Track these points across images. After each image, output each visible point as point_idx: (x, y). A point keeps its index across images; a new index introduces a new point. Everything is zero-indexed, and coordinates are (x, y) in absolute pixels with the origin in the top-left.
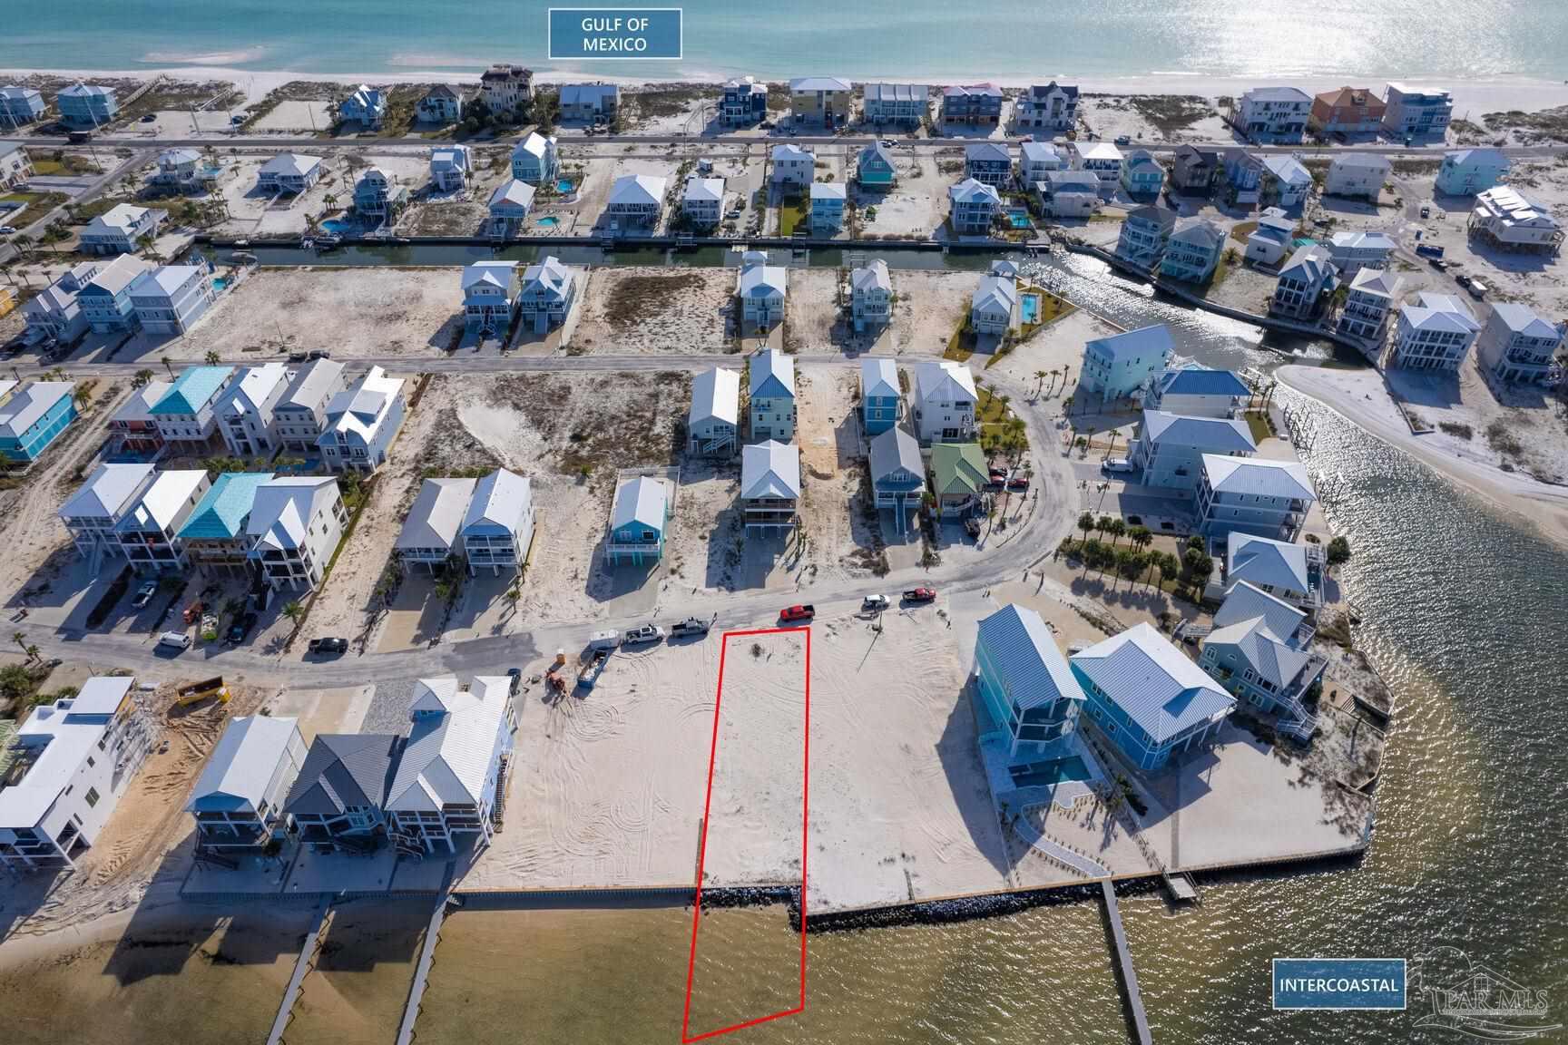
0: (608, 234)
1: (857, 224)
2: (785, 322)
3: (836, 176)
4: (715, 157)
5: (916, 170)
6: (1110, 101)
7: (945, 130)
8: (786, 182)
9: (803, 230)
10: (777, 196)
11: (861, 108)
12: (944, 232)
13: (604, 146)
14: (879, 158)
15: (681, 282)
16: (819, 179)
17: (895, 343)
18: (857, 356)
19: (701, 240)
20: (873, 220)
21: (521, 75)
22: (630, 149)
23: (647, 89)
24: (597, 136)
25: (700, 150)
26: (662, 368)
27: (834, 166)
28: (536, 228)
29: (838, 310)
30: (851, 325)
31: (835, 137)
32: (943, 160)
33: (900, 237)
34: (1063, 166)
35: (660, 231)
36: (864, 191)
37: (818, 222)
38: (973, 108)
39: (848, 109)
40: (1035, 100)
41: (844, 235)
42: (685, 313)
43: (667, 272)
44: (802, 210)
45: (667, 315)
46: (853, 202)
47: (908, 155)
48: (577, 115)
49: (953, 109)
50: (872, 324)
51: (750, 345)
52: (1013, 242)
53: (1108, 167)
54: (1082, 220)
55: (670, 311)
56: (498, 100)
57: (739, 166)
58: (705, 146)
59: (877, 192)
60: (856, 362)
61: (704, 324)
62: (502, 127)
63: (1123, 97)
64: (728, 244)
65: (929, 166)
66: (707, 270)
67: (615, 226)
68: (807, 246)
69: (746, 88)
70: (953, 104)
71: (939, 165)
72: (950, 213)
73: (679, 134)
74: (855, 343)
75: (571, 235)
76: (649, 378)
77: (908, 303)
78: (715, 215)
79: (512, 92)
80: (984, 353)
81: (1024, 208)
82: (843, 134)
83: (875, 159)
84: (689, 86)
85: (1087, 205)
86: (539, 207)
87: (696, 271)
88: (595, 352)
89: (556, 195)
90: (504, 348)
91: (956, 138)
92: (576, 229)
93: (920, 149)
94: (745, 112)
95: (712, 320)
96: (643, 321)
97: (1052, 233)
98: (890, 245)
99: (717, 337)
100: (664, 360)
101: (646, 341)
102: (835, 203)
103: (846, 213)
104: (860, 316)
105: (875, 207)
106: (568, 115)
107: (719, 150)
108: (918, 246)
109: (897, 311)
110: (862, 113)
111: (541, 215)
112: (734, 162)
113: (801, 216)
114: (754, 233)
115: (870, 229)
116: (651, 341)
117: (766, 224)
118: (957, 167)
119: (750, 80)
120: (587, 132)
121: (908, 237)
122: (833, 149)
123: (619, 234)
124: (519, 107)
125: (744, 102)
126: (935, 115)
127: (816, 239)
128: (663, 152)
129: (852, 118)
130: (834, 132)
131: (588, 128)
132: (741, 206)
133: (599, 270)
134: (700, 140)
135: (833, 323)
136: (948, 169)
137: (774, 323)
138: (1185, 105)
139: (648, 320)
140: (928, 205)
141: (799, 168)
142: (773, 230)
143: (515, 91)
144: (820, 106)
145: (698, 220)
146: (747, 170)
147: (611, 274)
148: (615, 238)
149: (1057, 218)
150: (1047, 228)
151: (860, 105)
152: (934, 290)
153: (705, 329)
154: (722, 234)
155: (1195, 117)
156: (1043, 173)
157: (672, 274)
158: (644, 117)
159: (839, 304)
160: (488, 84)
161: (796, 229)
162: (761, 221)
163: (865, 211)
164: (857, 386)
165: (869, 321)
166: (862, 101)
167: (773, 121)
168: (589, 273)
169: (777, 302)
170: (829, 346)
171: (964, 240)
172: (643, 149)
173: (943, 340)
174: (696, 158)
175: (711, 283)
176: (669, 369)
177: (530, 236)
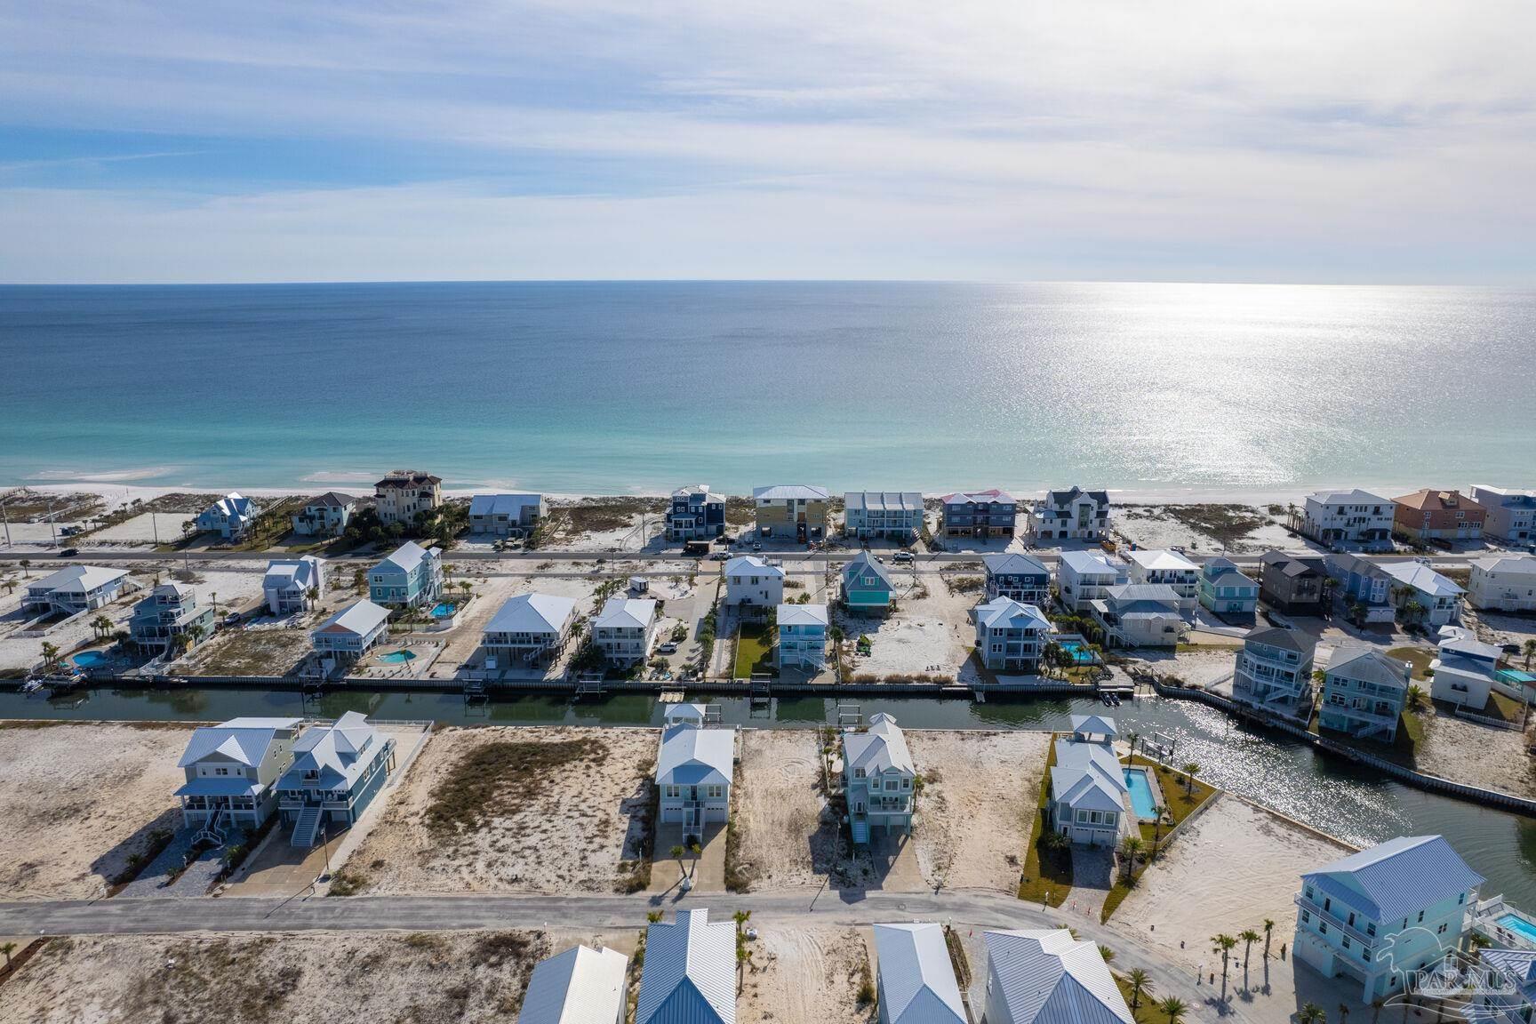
0: (478, 675)
1: (846, 660)
2: (731, 825)
3: (814, 597)
4: (654, 576)
5: (918, 590)
6: (1140, 511)
7: (949, 544)
8: (745, 604)
9: (767, 670)
10: (732, 623)
11: (841, 522)
12: (973, 669)
13: (512, 562)
14: (870, 572)
15: (569, 752)
16: (790, 601)
17: (926, 867)
18: (861, 897)
19: (616, 684)
20: (868, 654)
21: (424, 484)
22: (546, 566)
23: (585, 504)
24: (508, 551)
25: (636, 567)
26: (495, 926)
27: (810, 585)
28: (379, 666)
29: (823, 803)
30: (847, 831)
31: (809, 553)
32: (954, 577)
33: (909, 679)
34: (1121, 580)
35: (557, 672)
36: (851, 617)
37: (789, 658)
38: (980, 518)
39: (825, 522)
40: (1056, 507)
41: (827, 677)
42: (563, 809)
43: (550, 736)
44: (766, 641)
45: (531, 814)
46: (838, 632)
47: (905, 572)
48: (490, 529)
49: (956, 519)
50: (884, 828)
51: (664, 873)
52: (1076, 684)
53: (1181, 580)
54: (1168, 650)
55: (539, 803)
56: (392, 509)
57: (684, 586)
58: (643, 563)
59: (871, 618)
60: (860, 912)
61: (591, 830)
62: (391, 541)
63: (1154, 507)
64: (655, 691)
65: (935, 584)
66: (613, 733)
67: (491, 664)
68: (774, 693)
69: (699, 497)
70: (956, 514)
71: (948, 582)
72: (978, 643)
73: (613, 550)
74: (854, 868)
75: (425, 677)
76: (463, 947)
77: (937, 786)
78: (639, 648)
79: (410, 500)
80: (1090, 885)
81: (1080, 636)
82: (820, 549)
83: (866, 574)
84: (635, 499)
85: (1169, 630)
86: (396, 636)
87: (597, 733)
88: (383, 887)
89: (426, 621)
90: (219, 878)
91: (964, 552)
92: (435, 668)
93: (921, 565)
94: (698, 524)
95: (606, 823)
96: (487, 824)
97: (1130, 668)
98: (898, 691)
99: (609, 857)
100: (502, 907)
101: (480, 866)
102: (812, 630)
103: (829, 645)
104: (861, 815)
105: (868, 636)
106: (478, 528)
107: (661, 567)
108: (937, 691)
109: (922, 802)
110: (843, 527)
111: (393, 648)
112: (677, 580)
113: (766, 650)
114: (695, 674)
115: (864, 668)
116: (489, 865)
117: (713, 662)
118: (973, 586)
119: (704, 488)
120: (497, 547)
121: (921, 678)
122: (808, 566)
123: (495, 676)
124: (416, 518)
125: (697, 513)
126: (933, 528)
127: (785, 682)
128: (587, 569)
129: (830, 532)
130: (809, 547)
131: (499, 542)
132: (679, 636)
133: (446, 731)
134: (638, 557)
135: (814, 827)
136: (963, 587)
137: (713, 827)
138: (1231, 514)
139: (497, 821)
140: (944, 632)
141: (762, 585)
142: (723, 669)
143: (415, 499)
144: (791, 518)
145: (614, 656)
146: (695, 590)
147: (462, 739)
148: (486, 682)
149: (1131, 649)
150: (1122, 664)
151: (841, 518)
152: (977, 764)
153: (590, 840)
154: (647, 676)
155: (1251, 526)
156: (1096, 589)
157: (557, 739)
158: (575, 532)
159: (824, 791)
160: (382, 491)
161: (757, 668)
162: (706, 657)
163: (855, 642)
164: (866, 972)
165: (879, 822)
166: (842, 514)
167: (733, 535)
168: (429, 735)
169: (718, 792)
170: (807, 874)
171: (1005, 682)
172: (562, 567)
173: (1012, 860)
174: (626, 577)
175: (616, 752)
176: (505, 927)
177: (365, 677)
